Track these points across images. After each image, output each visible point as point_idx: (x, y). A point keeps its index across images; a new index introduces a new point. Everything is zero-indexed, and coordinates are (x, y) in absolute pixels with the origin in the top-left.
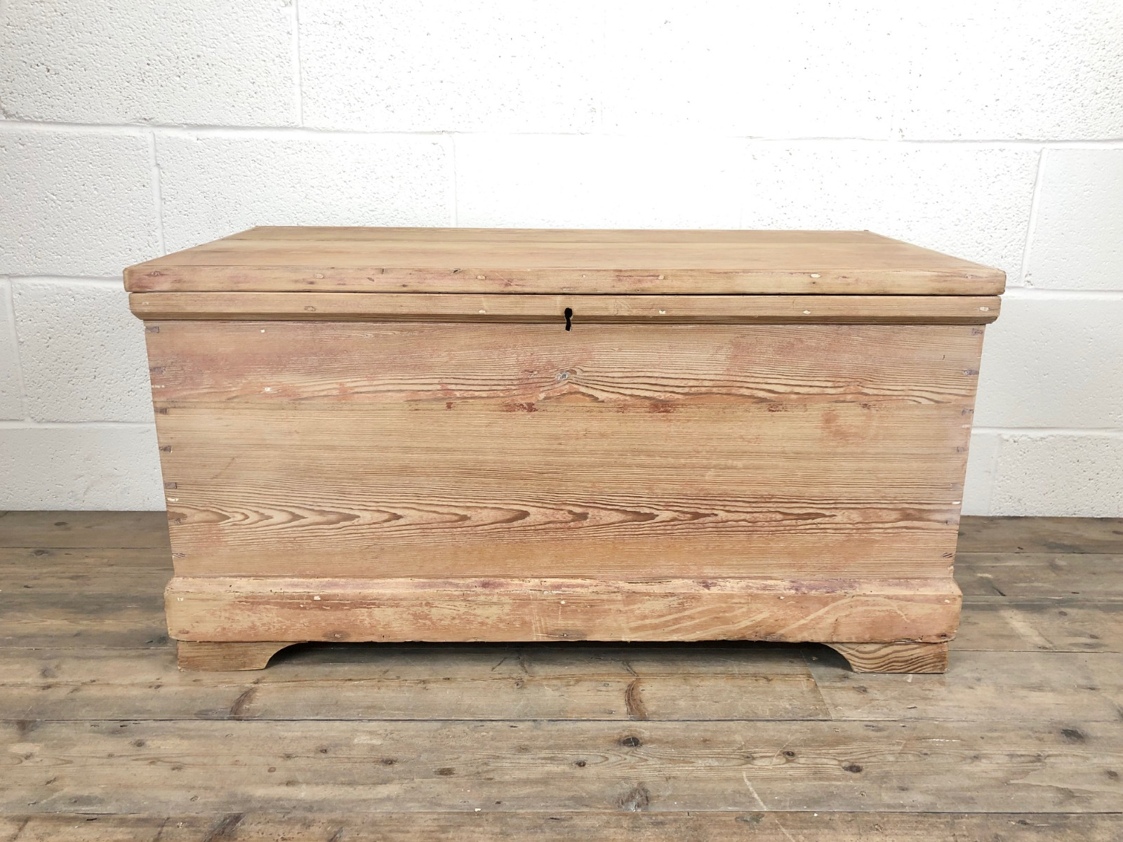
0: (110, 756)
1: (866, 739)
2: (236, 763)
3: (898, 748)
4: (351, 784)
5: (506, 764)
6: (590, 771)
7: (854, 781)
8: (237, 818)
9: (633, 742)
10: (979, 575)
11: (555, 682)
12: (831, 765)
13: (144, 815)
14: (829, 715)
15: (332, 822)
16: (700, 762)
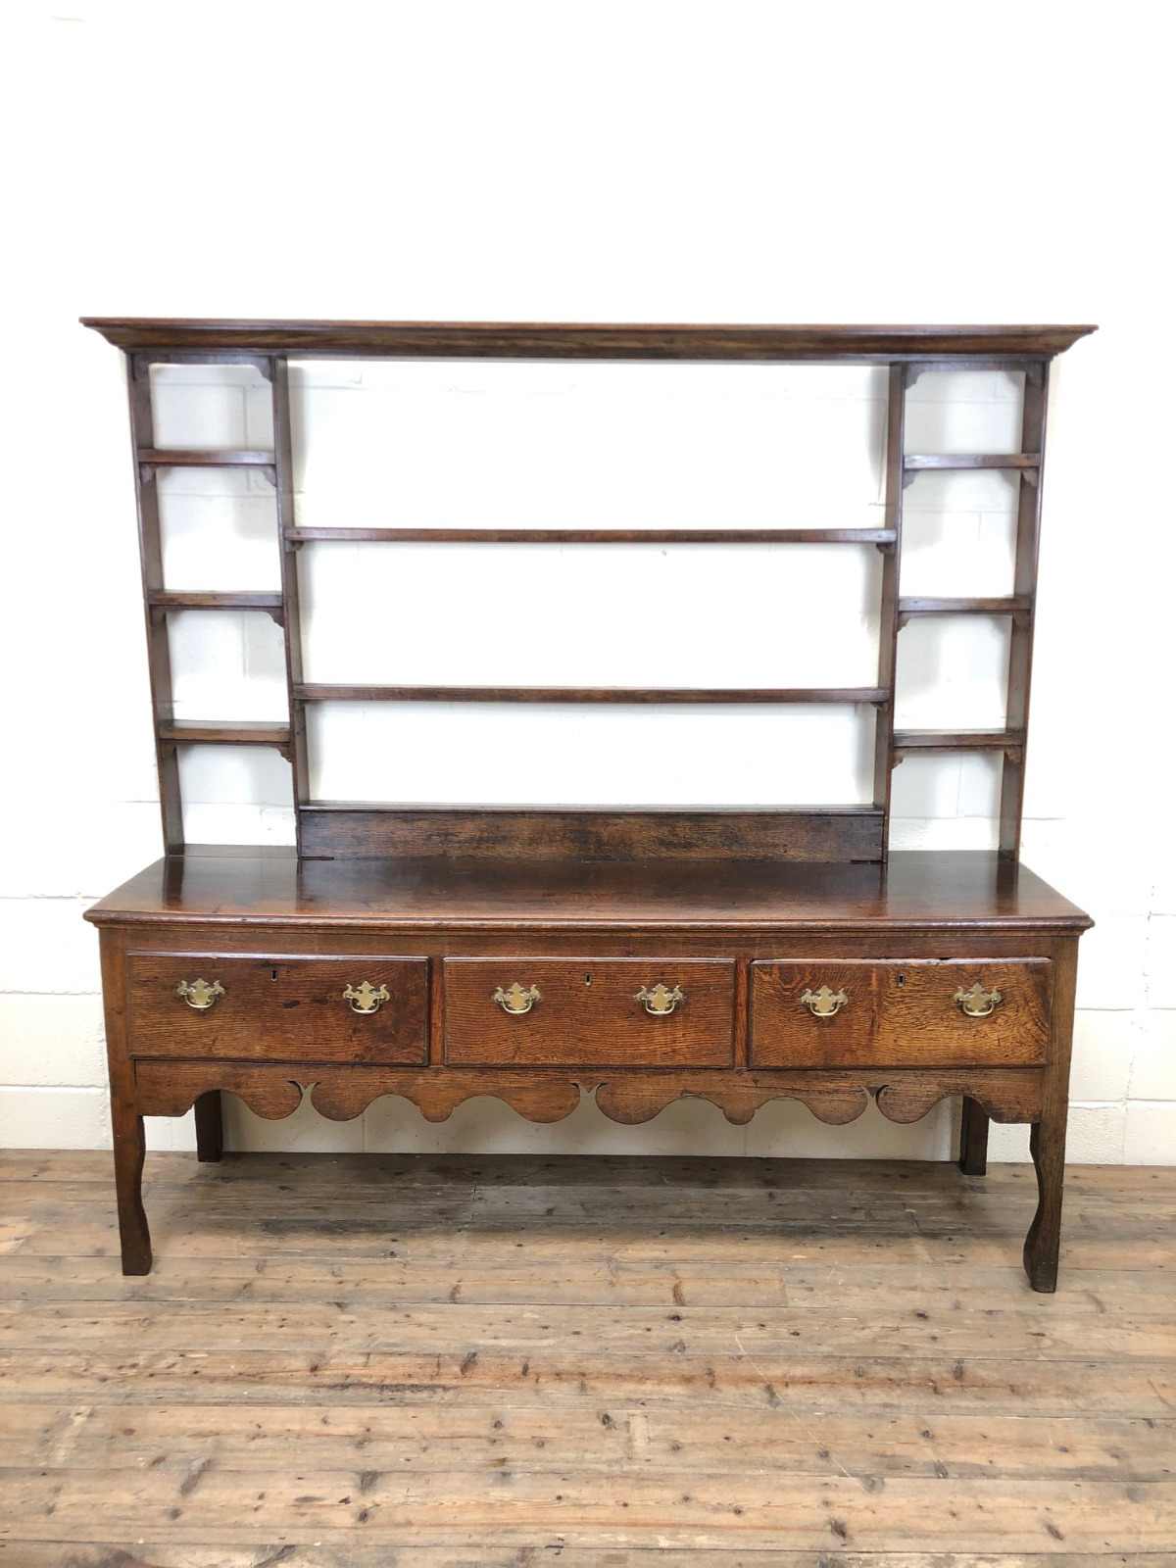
0: (395, 1322)
1: (806, 1318)
2: (463, 1327)
3: (821, 1323)
4: (527, 1338)
5: (608, 1329)
6: (653, 1333)
7: (795, 1340)
8: (475, 1355)
9: (677, 1318)
10: (908, 1210)
11: (632, 1283)
12: (784, 1331)
13: (426, 1352)
14: (787, 1303)
15: (522, 1357)
16: (712, 1329)
